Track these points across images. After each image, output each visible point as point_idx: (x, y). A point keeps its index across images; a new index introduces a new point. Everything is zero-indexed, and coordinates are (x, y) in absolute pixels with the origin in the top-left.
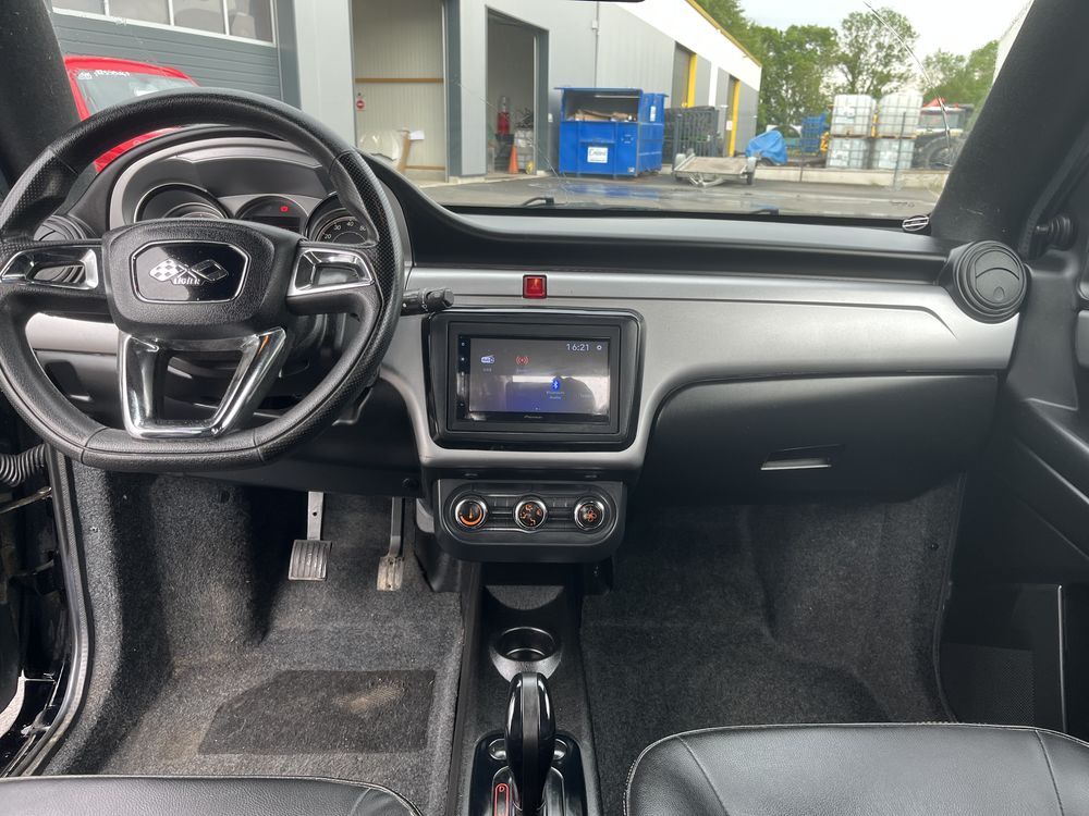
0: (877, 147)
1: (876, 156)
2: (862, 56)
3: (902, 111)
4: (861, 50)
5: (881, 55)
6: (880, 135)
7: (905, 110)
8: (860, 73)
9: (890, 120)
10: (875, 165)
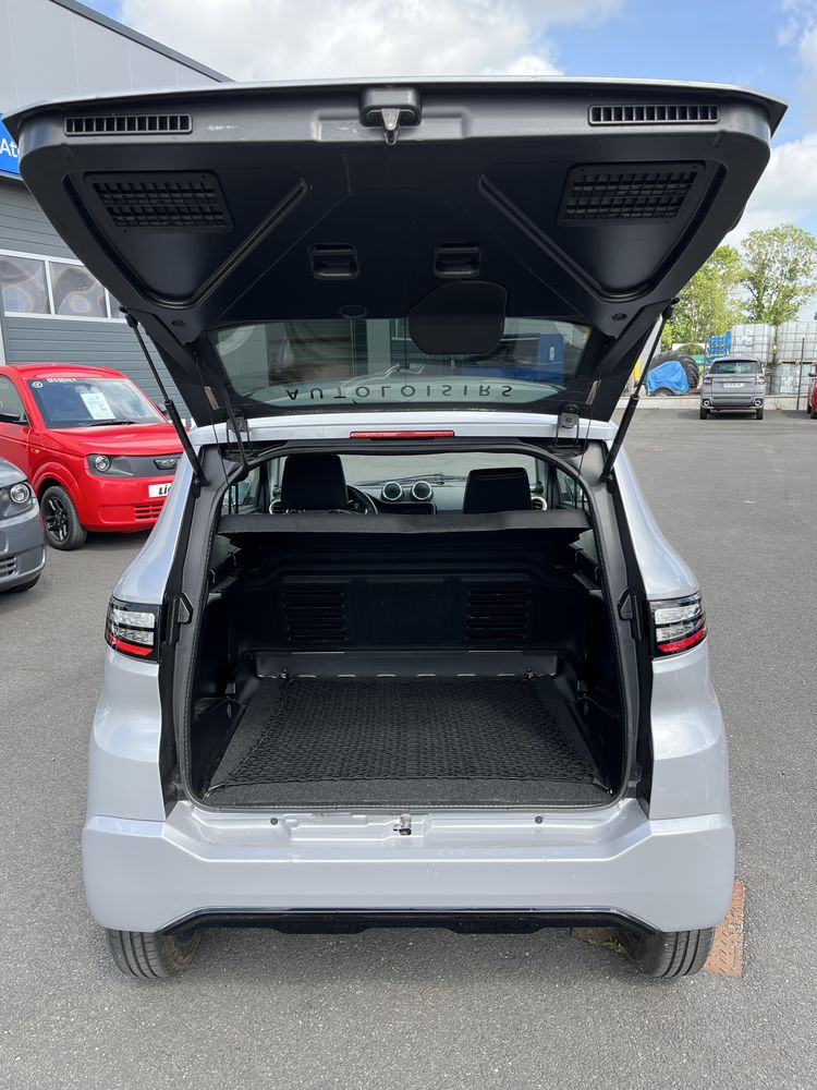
0: (778, 373)
1: (777, 382)
2: (766, 272)
3: (800, 337)
4: (763, 266)
5: (786, 269)
6: (780, 361)
7: (804, 336)
8: (765, 289)
9: (790, 346)
10: (777, 390)
